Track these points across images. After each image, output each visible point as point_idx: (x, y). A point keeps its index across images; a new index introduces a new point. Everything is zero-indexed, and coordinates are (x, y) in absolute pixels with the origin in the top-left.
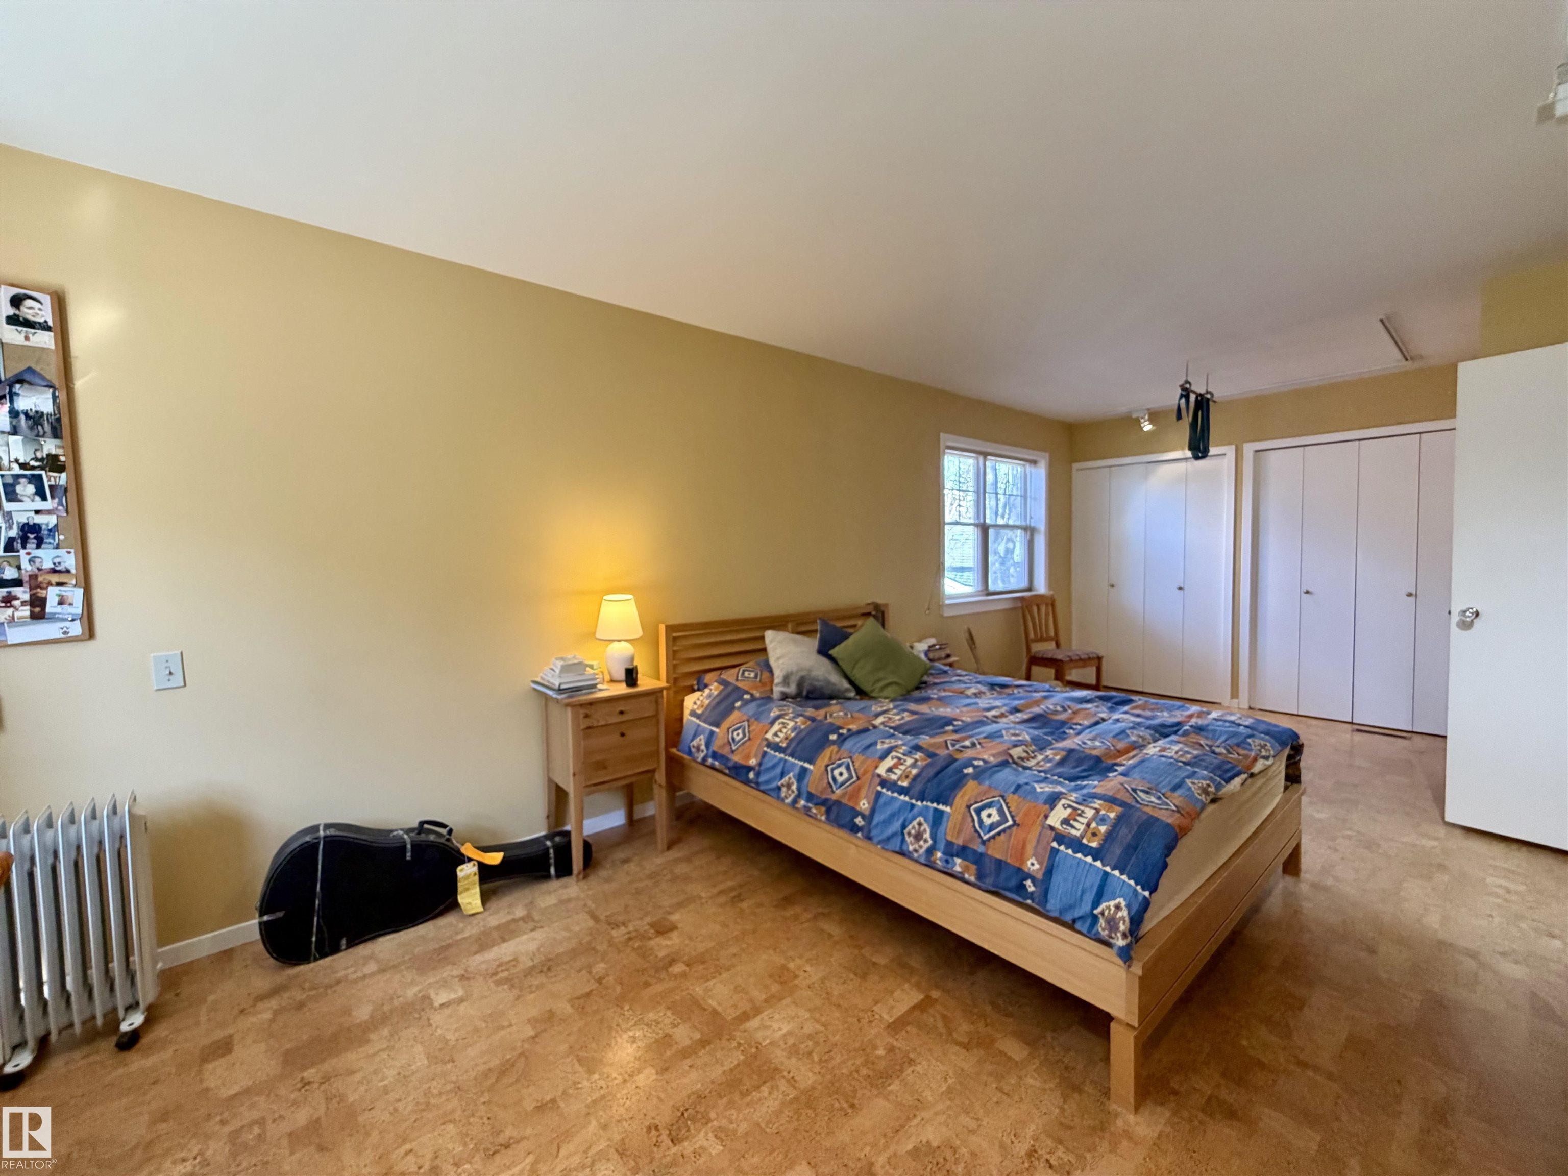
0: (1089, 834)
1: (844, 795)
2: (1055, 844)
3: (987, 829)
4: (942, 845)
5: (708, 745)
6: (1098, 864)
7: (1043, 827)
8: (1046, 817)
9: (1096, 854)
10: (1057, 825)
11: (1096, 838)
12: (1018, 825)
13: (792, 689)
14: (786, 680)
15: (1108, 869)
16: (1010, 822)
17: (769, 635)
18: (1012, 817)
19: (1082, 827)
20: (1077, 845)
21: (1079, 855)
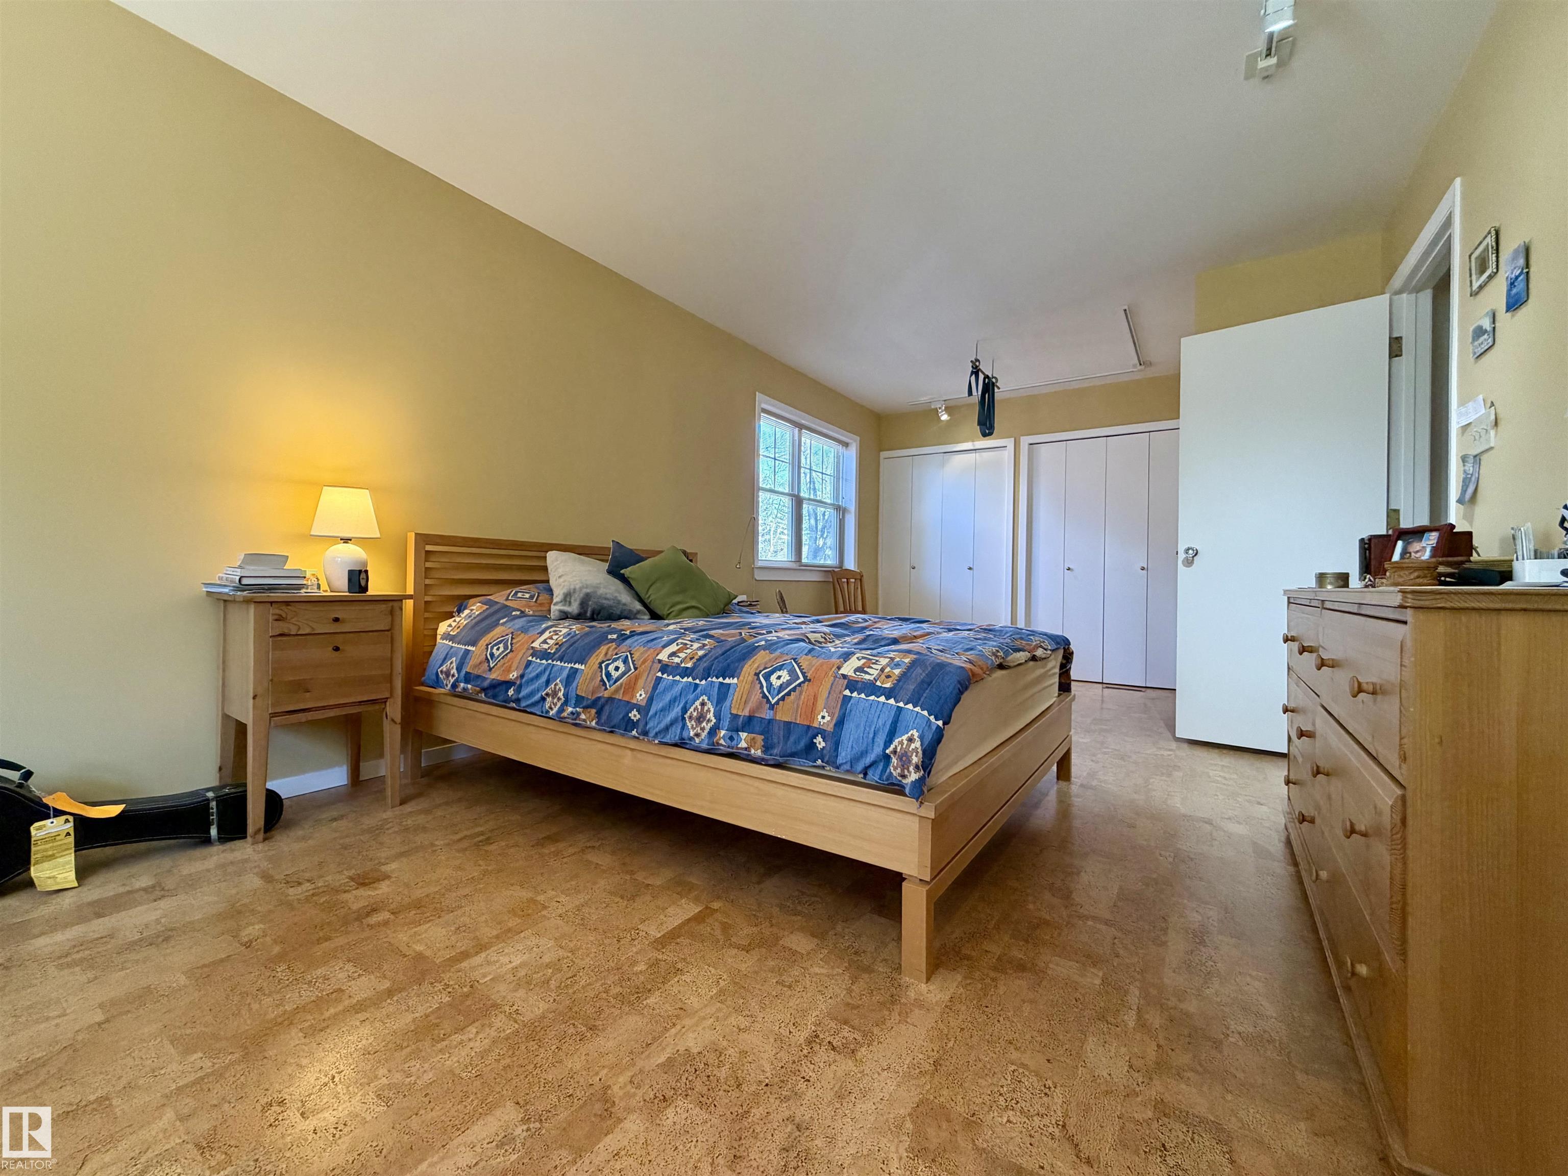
0: (883, 677)
1: (617, 691)
2: (847, 693)
3: (776, 691)
4: (726, 723)
5: (459, 669)
6: (892, 701)
7: (836, 677)
8: (839, 668)
9: (889, 694)
10: (851, 673)
11: (890, 679)
12: (810, 680)
13: (574, 608)
14: (567, 598)
15: (901, 704)
16: (802, 679)
17: (552, 556)
18: (803, 674)
19: (875, 673)
20: (871, 688)
21: (872, 698)
